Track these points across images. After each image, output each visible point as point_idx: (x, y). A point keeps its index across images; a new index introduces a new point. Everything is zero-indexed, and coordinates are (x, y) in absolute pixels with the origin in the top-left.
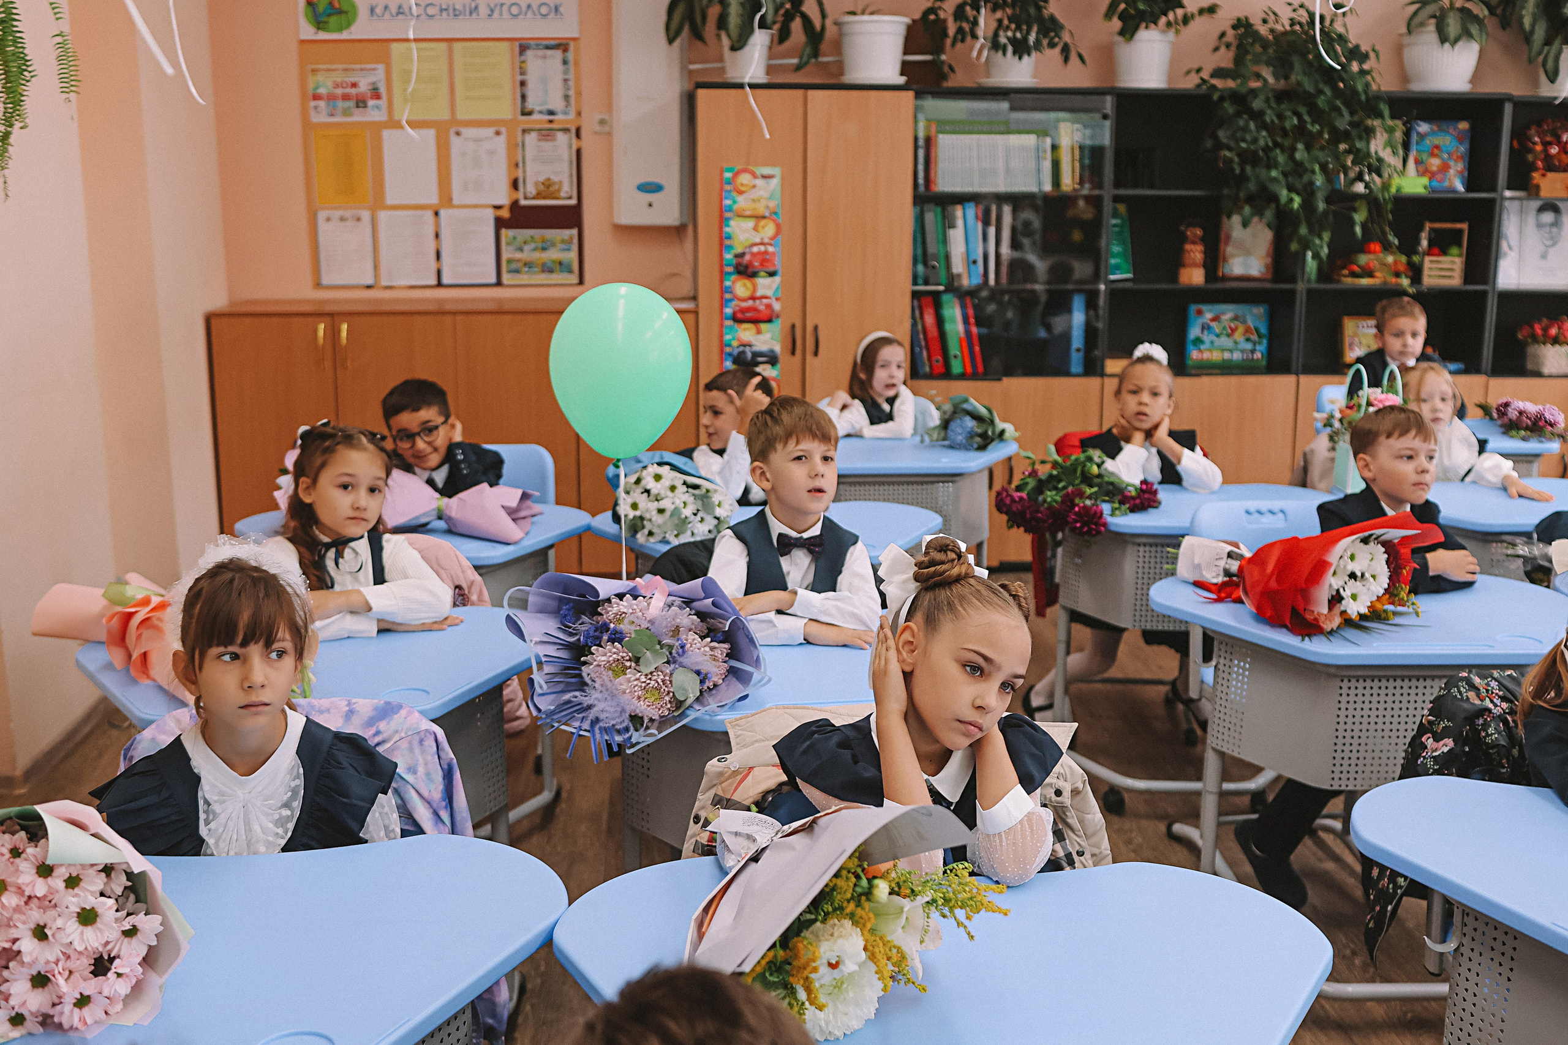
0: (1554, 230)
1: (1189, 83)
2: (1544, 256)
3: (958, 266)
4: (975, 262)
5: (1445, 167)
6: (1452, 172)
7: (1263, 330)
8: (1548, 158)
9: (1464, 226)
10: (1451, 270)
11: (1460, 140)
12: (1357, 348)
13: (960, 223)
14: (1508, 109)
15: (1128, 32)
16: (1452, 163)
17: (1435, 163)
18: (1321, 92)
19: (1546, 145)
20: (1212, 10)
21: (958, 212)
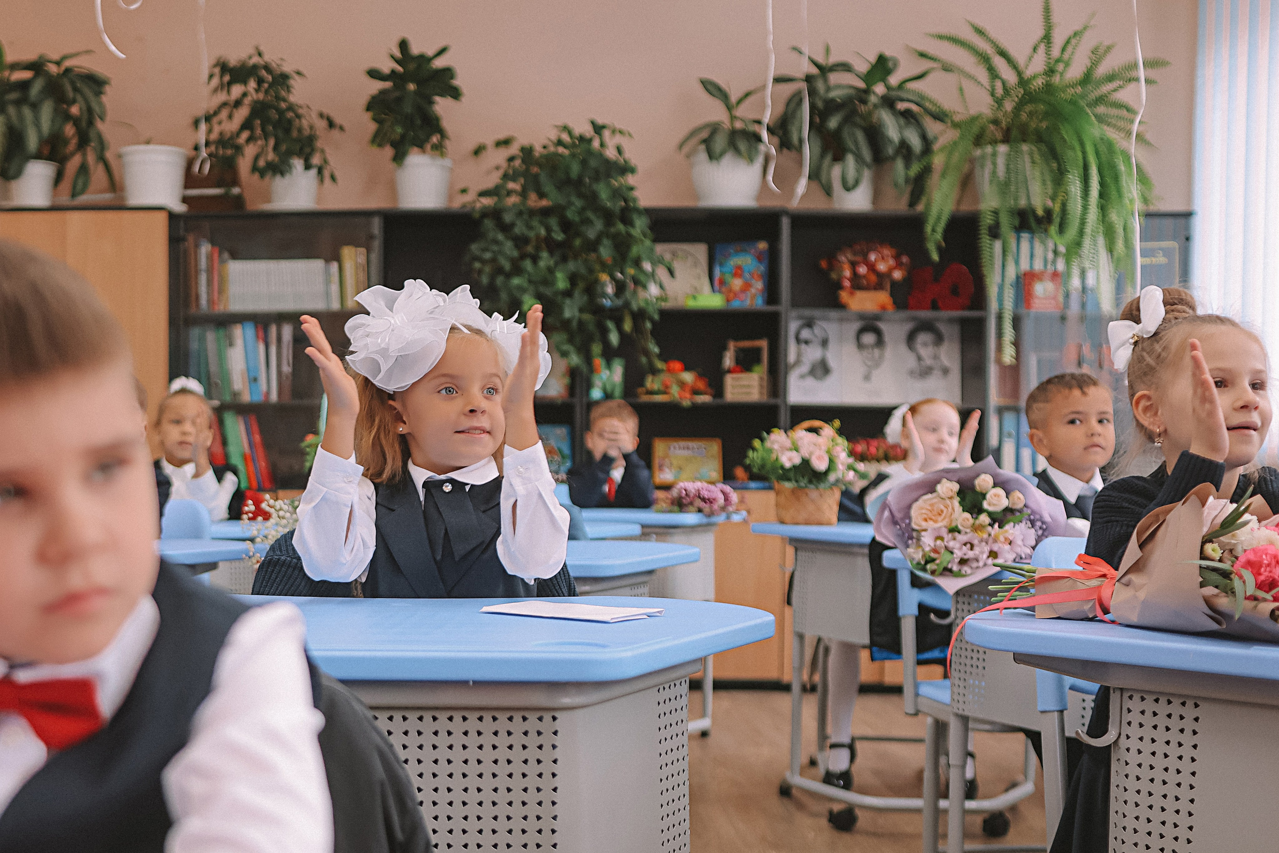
0: (877, 352)
1: (458, 203)
2: (867, 378)
3: (238, 383)
4: (255, 380)
5: (747, 286)
6: (753, 291)
7: (566, 450)
8: (855, 275)
9: (764, 344)
10: (749, 386)
11: (759, 259)
12: (667, 470)
13: (239, 342)
14: (785, 223)
15: (399, 157)
16: (753, 281)
17: (737, 283)
18: (570, 204)
19: (854, 265)
20: (505, 143)
21: (238, 332)
